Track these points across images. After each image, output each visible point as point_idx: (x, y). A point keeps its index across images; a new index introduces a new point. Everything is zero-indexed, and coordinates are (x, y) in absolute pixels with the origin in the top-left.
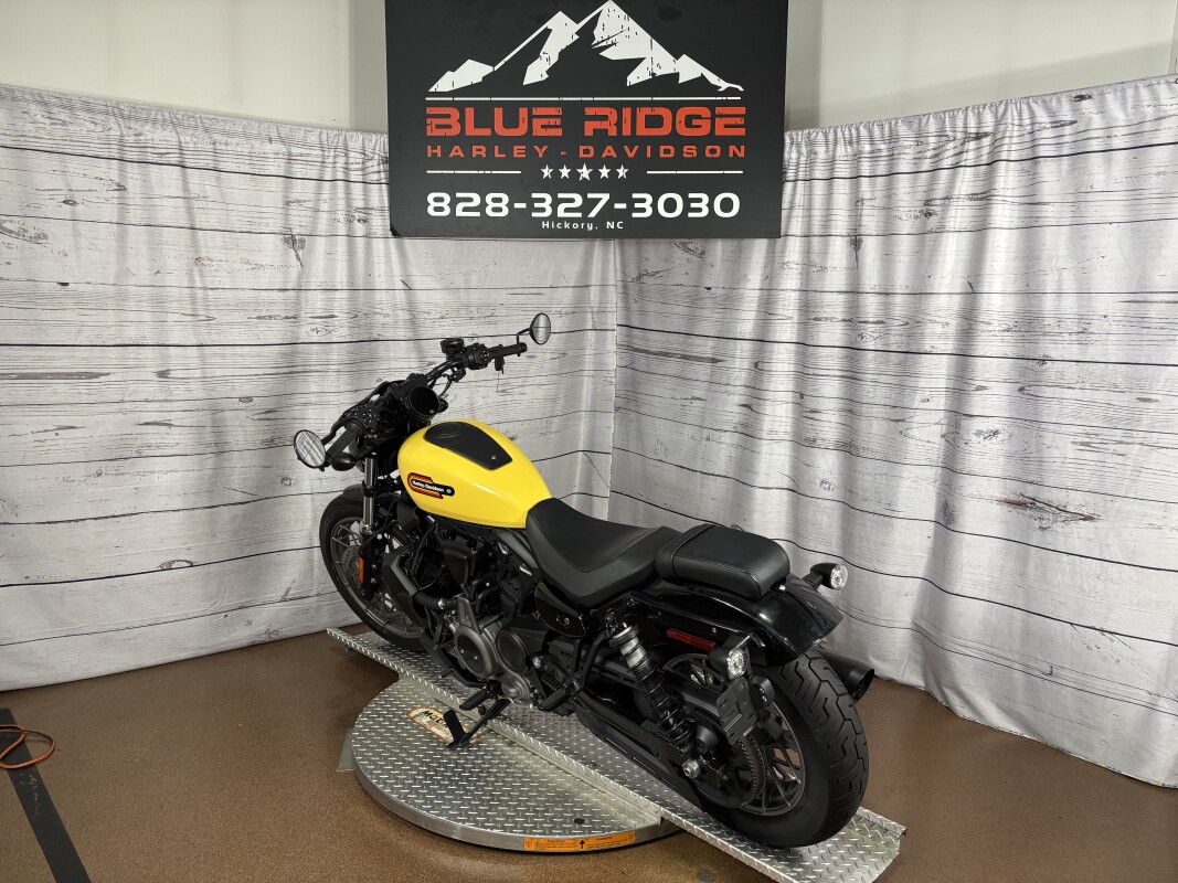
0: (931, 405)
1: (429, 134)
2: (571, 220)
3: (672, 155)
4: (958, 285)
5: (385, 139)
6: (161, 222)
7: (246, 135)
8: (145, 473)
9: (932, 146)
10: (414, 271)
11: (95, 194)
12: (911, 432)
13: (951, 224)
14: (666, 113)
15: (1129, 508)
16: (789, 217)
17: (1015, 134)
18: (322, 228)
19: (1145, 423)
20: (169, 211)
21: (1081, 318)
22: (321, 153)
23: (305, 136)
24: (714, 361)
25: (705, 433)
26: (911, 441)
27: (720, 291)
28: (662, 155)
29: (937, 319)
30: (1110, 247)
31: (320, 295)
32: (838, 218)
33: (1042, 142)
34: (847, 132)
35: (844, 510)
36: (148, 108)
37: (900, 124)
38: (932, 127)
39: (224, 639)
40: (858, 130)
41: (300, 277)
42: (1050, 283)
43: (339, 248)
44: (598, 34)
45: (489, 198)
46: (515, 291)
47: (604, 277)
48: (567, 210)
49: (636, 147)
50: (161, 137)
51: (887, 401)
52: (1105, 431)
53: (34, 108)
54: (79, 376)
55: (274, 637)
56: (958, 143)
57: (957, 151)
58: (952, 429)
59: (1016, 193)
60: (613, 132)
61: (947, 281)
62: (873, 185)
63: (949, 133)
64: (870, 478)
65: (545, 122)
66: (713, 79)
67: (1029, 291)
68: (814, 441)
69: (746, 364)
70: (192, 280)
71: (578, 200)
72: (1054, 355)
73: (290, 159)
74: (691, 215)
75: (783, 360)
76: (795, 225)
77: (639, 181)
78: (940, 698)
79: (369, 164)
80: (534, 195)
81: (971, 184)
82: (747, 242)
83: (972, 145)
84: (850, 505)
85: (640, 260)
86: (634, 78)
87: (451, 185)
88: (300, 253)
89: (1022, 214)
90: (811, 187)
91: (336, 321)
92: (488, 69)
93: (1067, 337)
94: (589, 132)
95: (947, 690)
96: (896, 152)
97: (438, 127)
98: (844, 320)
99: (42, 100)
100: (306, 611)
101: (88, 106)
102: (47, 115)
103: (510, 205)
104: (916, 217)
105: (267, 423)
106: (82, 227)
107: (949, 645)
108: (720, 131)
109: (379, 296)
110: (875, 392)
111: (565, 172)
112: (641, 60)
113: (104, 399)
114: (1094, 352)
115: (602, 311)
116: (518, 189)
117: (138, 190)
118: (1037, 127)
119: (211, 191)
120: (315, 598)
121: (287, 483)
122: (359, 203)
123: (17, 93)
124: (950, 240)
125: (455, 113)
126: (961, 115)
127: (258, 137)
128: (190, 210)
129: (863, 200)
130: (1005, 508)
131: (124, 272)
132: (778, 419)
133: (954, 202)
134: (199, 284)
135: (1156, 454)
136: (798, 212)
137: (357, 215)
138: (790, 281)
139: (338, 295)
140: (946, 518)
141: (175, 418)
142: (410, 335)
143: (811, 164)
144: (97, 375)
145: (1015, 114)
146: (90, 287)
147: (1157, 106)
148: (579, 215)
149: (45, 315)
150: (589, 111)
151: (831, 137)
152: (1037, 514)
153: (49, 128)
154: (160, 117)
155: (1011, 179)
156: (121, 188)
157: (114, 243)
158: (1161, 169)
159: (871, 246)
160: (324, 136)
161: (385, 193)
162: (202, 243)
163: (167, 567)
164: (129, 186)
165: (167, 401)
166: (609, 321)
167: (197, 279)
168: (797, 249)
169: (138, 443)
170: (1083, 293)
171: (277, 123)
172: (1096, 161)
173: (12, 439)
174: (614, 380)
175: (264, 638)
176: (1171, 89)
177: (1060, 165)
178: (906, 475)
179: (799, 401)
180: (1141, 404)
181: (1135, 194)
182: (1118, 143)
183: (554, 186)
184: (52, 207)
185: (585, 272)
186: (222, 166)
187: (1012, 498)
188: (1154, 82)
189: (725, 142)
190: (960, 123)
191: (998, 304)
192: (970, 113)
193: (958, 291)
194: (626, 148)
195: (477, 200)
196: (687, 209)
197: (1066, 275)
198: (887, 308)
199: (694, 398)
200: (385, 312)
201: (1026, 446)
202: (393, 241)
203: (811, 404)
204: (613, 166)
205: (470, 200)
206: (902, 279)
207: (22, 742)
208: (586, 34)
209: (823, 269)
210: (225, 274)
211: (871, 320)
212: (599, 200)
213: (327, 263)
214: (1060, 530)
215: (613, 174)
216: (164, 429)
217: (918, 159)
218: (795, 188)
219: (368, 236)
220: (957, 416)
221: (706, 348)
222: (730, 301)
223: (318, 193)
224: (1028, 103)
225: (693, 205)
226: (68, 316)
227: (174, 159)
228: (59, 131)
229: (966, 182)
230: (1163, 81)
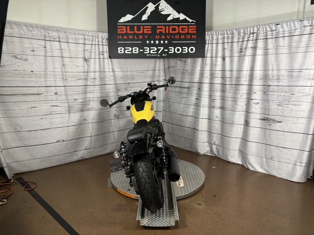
0: (243, 97)
1: (118, 33)
2: (154, 54)
3: (178, 38)
4: (249, 69)
5: (107, 34)
6: (55, 56)
7: (74, 34)
8: (52, 118)
9: (242, 36)
10: (115, 67)
11: (39, 49)
12: (238, 104)
13: (247, 54)
14: (177, 27)
15: (289, 119)
16: (207, 53)
17: (262, 33)
18: (93, 57)
19: (293, 99)
20: (57, 53)
21: (278, 76)
22: (92, 38)
23: (88, 34)
24: (188, 88)
25: (187, 106)
26: (238, 106)
27: (190, 71)
28: (176, 38)
29: (244, 77)
30: (284, 59)
31: (92, 73)
32: (219, 53)
33: (268, 35)
34: (221, 32)
35: (222, 123)
36: (51, 27)
37: (234, 30)
38: (242, 31)
39: (71, 159)
40: (224, 32)
41: (88, 69)
42: (270, 68)
43: (97, 62)
44: (160, 8)
45: (133, 49)
46: (138, 72)
47: (159, 68)
48: (153, 51)
49: (170, 36)
50: (55, 34)
51: (232, 97)
52: (283, 102)
53: (24, 27)
54: (36, 94)
55: (83, 159)
56: (248, 35)
57: (248, 37)
58: (248, 103)
59: (262, 47)
60: (164, 32)
61: (246, 68)
62: (228, 45)
63: (246, 32)
64: (228, 115)
65: (147, 30)
66: (188, 19)
67: (266, 69)
68: (214, 107)
69: (197, 89)
70: (62, 70)
71: (156, 49)
72: (272, 84)
73: (85, 39)
74: (183, 52)
75: (206, 88)
76: (208, 54)
77: (170, 44)
78: (246, 166)
79: (103, 40)
80: (145, 48)
81: (251, 44)
82: (196, 59)
83: (252, 35)
84: (223, 122)
85: (169, 63)
86: (169, 19)
87: (124, 46)
88: (88, 63)
89: (264, 52)
90: (212, 46)
91: (96, 80)
92: (133, 17)
93: (274, 80)
94: (158, 32)
95: (247, 164)
96: (233, 37)
97: (120, 31)
98: (221, 77)
99: (26, 25)
100: (91, 152)
101: (37, 26)
102: (27, 29)
103: (139, 50)
104: (238, 52)
105: (81, 105)
106: (36, 57)
107: (248, 153)
108: (190, 32)
109: (106, 73)
110: (229, 94)
111: (152, 42)
112: (171, 14)
113: (42, 100)
114: (281, 84)
115: (159, 76)
116: (141, 46)
117: (49, 48)
118: (267, 31)
119: (66, 48)
120: (93, 149)
121: (86, 120)
122: (101, 50)
123: (20, 24)
124: (247, 58)
125: (125, 27)
126: (249, 28)
127: (77, 34)
128: (61, 52)
129: (225, 48)
130: (261, 120)
131: (46, 68)
132: (205, 102)
133: (248, 49)
134: (64, 71)
135: (295, 107)
136: (209, 51)
137: (101, 53)
138: (208, 68)
139: (97, 73)
140: (247, 123)
141: (59, 104)
142: (114, 83)
143: (212, 40)
144: (40, 94)
145: (262, 28)
146: (38, 72)
147: (295, 27)
148: (156, 53)
149: (28, 79)
150: (158, 27)
151: (217, 33)
152: (268, 122)
153: (28, 32)
154: (54, 29)
155: (261, 43)
156: (45, 47)
157: (44, 61)
158: (296, 41)
159: (227, 60)
160: (93, 34)
161: (107, 48)
162: (64, 61)
163: (58, 142)
164: (47, 47)
165: (57, 100)
166: (161, 79)
167: (64, 70)
168: (209, 60)
169: (50, 111)
170: (278, 70)
171: (82, 30)
172: (281, 39)
173: (20, 110)
174: (162, 93)
175: (81, 159)
176: (298, 23)
177: (272, 40)
178: (237, 114)
179: (210, 97)
180: (292, 95)
181: (290, 47)
182: (286, 35)
183: (150, 45)
184: (29, 52)
185: (155, 67)
186: (69, 41)
187: (262, 118)
188: (294, 21)
189: (191, 34)
190: (249, 30)
191: (258, 73)
192: (251, 28)
193: (249, 70)
194: (167, 36)
195: (130, 49)
196: (182, 51)
197: (274, 66)
198: (232, 74)
199: (183, 97)
200: (108, 77)
201: (265, 106)
202: (109, 60)
203: (213, 98)
204: (164, 40)
205: (129, 49)
206: (235, 67)
207: (28, 184)
208: (157, 8)
209: (216, 65)
210: (70, 68)
211: (228, 77)
212: (161, 49)
213: (94, 65)
214: (273, 125)
215: (164, 42)
216: (57, 107)
217: (239, 39)
218: (208, 46)
219: (103, 58)
220: (249, 100)
221: (187, 85)
222: (192, 73)
223: (91, 48)
224: (265, 26)
225: (184, 50)
226: (34, 79)
227: (58, 40)
228: (30, 33)
229: (250, 44)
230: (296, 21)
